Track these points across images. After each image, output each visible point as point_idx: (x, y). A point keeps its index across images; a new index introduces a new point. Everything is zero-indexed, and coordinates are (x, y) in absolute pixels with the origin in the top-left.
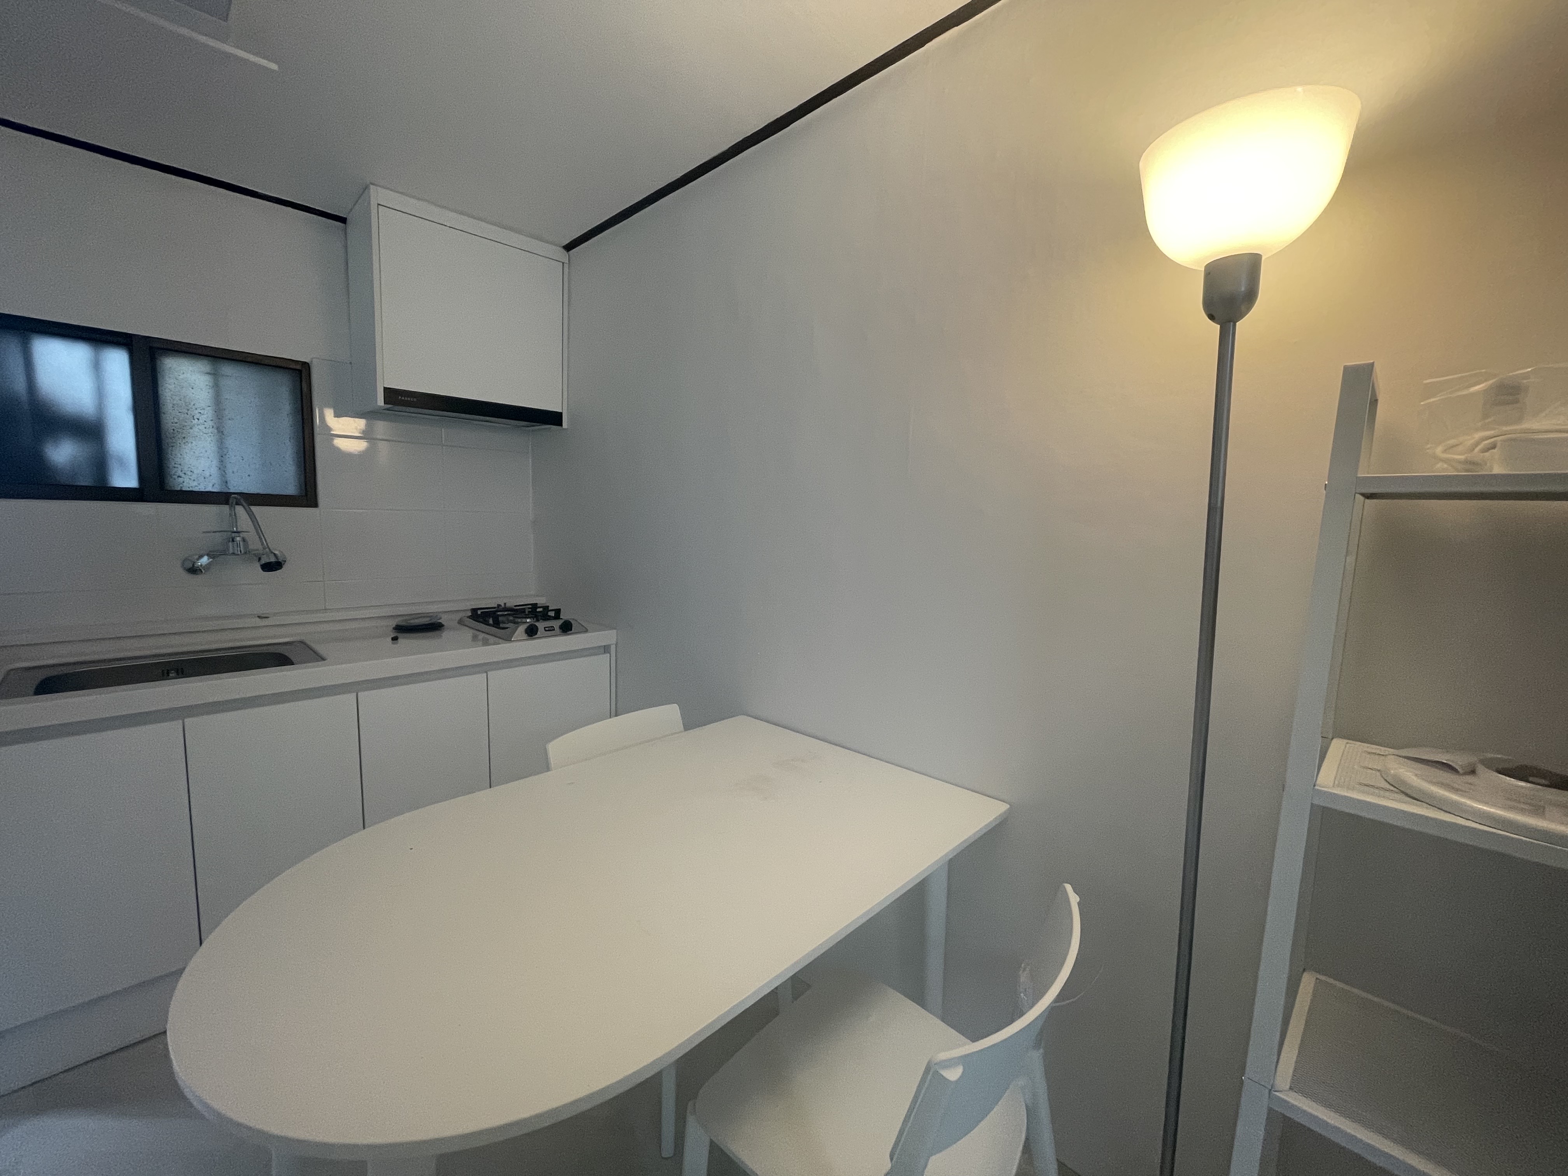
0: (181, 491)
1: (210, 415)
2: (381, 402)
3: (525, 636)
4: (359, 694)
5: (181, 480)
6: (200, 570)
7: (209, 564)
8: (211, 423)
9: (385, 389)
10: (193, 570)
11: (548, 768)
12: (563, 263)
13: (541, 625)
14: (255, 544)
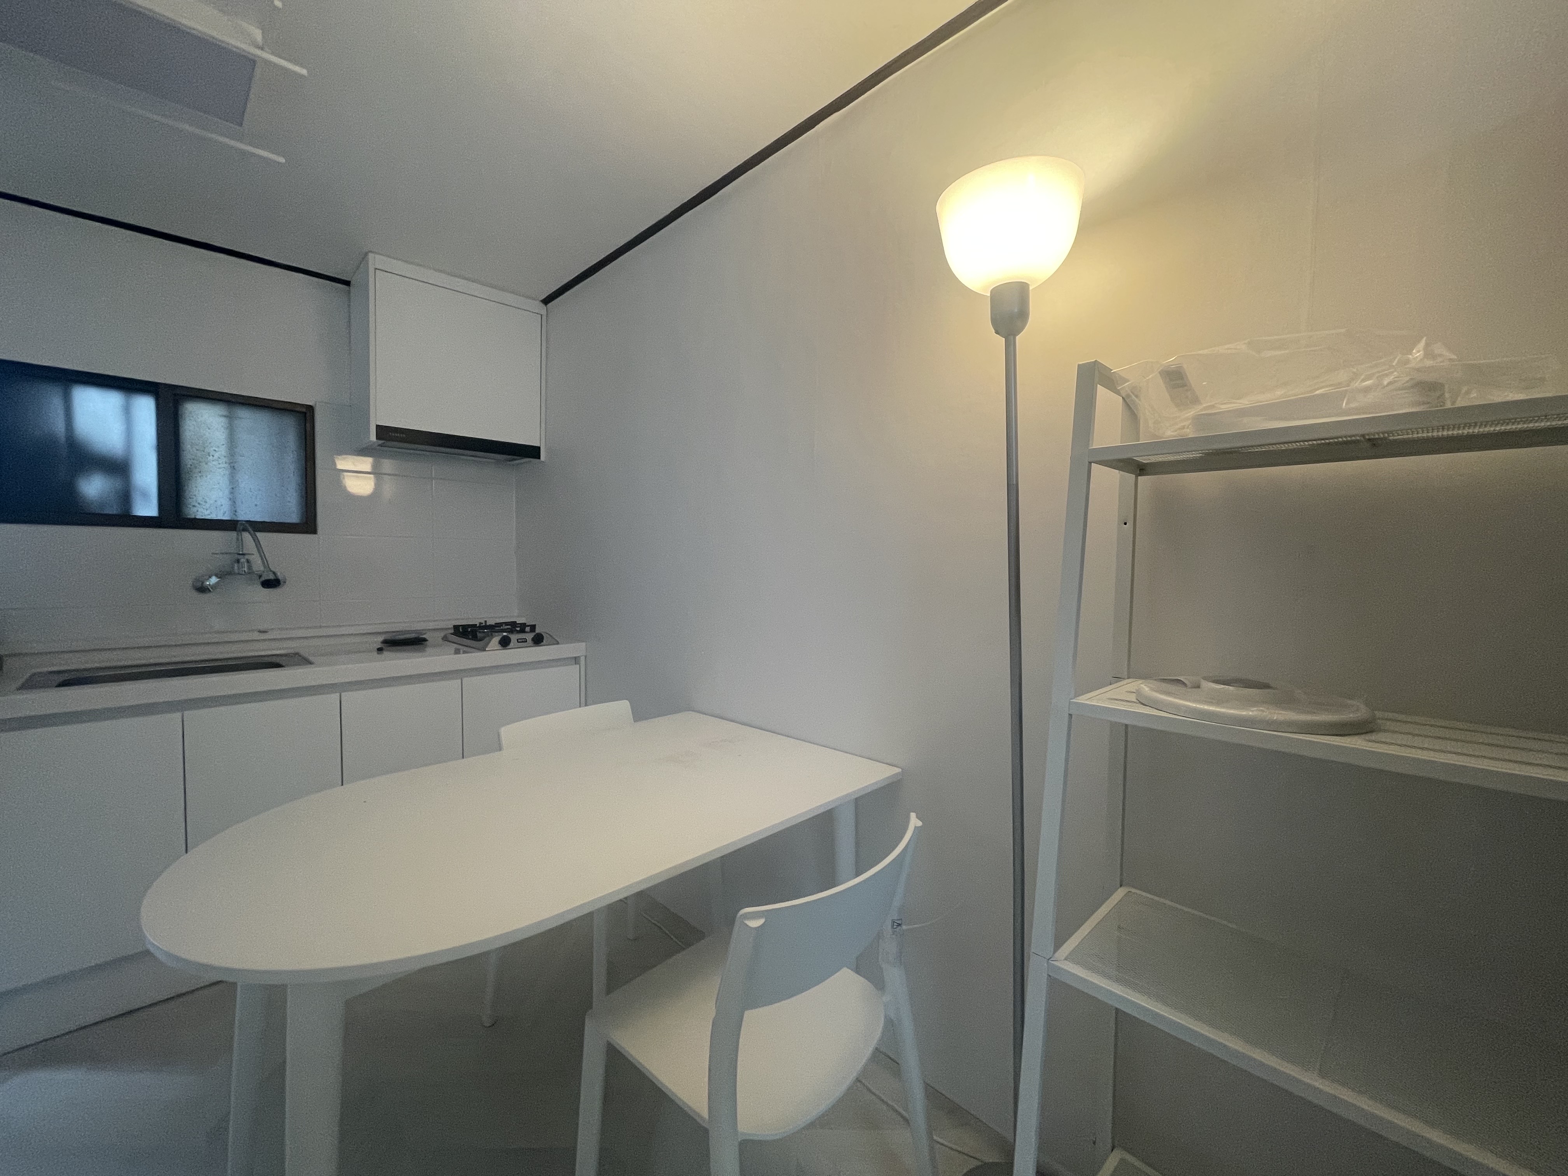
0: (195, 519)
1: (224, 453)
2: (373, 437)
3: (499, 647)
4: (342, 694)
5: (195, 509)
6: (208, 589)
7: (217, 583)
8: (224, 460)
9: (378, 426)
10: (202, 589)
11: (500, 749)
12: (541, 315)
13: (514, 637)
14: (258, 565)
